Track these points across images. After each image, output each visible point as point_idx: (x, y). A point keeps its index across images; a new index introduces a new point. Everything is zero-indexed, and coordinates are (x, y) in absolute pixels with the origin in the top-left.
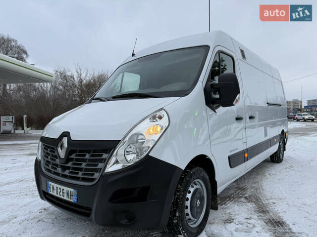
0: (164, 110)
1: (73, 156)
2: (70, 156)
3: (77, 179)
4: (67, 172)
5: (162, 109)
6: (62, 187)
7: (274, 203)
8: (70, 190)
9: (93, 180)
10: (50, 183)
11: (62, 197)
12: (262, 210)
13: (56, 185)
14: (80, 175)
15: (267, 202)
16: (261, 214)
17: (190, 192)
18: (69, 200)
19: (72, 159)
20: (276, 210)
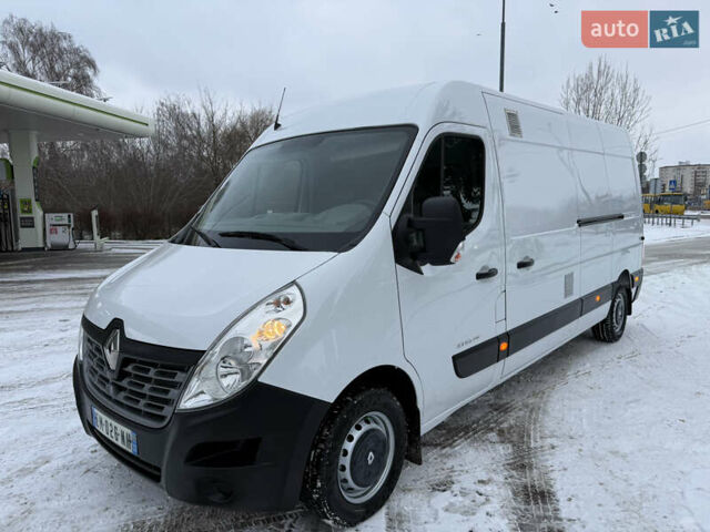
0: (298, 286)
1: (129, 369)
2: (126, 366)
3: (138, 412)
4: (121, 397)
5: (294, 283)
6: (115, 424)
7: (553, 448)
8: (127, 431)
9: (162, 418)
10: (96, 411)
11: (114, 440)
12: (521, 463)
13: (105, 418)
14: (141, 405)
15: (539, 444)
16: (514, 473)
17: (351, 438)
18: (124, 447)
19: (128, 374)
20: (549, 463)
